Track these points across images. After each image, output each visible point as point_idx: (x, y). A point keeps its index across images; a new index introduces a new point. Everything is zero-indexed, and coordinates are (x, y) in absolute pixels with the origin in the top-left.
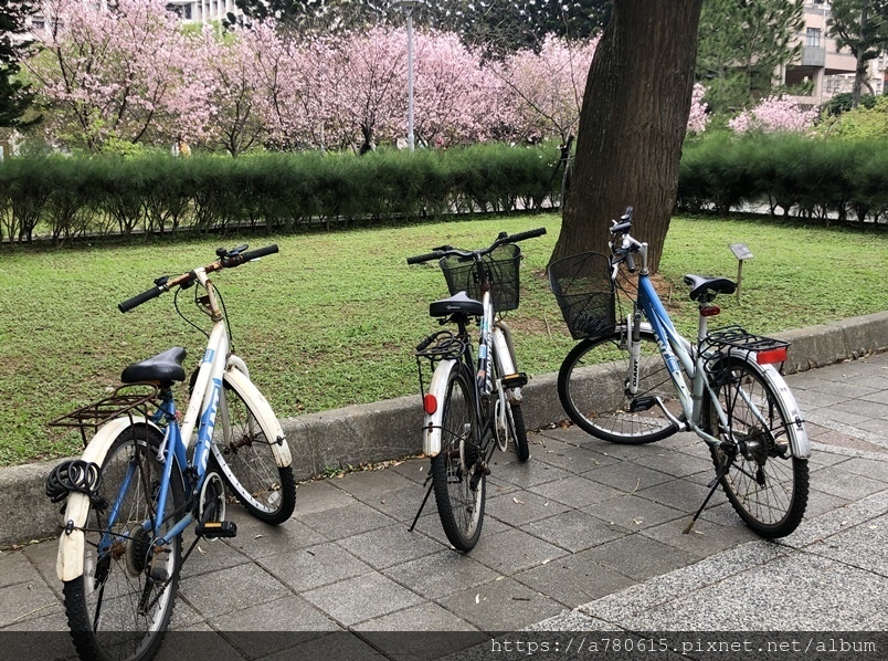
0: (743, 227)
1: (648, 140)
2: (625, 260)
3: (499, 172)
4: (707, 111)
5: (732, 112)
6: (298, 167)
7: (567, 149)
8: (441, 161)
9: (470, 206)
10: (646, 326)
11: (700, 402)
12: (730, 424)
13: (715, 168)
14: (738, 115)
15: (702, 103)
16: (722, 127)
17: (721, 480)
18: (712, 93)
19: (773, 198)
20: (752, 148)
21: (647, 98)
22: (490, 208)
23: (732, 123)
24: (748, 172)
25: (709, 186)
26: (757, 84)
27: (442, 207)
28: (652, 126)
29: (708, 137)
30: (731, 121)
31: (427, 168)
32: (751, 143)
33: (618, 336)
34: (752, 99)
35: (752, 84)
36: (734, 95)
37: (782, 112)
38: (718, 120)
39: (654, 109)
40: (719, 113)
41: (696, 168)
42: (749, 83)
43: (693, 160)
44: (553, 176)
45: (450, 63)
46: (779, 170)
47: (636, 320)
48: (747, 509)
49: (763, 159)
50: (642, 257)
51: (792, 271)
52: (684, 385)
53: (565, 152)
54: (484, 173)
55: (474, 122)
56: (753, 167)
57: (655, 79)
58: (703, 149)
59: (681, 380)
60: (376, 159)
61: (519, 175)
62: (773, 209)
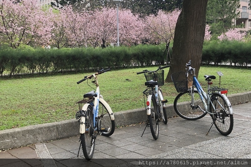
0: (222, 69)
1: (193, 44)
2: (190, 72)
3: (147, 53)
4: (211, 34)
5: (219, 34)
6: (85, 52)
7: (168, 46)
8: (129, 50)
9: (138, 64)
10: (195, 89)
11: (209, 106)
12: (216, 109)
13: (213, 52)
14: (221, 35)
15: (209, 31)
16: (216, 39)
17: (214, 123)
18: (212, 27)
19: (231, 60)
20: (224, 45)
21: (192, 32)
22: (144, 64)
23: (219, 37)
24: (223, 53)
25: (212, 57)
26: (226, 25)
27: (129, 65)
28: (194, 40)
29: (211, 42)
30: (218, 37)
31: (125, 52)
32: (224, 44)
33: (188, 92)
34: (225, 30)
35: (225, 25)
36: (219, 28)
37: (234, 34)
38: (214, 36)
39: (195, 35)
40: (214, 34)
41: (207, 51)
42: (224, 25)
43: (206, 49)
44: (164, 54)
45: (128, 19)
46: (232, 52)
47: (193, 88)
48: (221, 130)
49: (227, 49)
50: (194, 72)
51: (235, 80)
52: (205, 102)
53: (167, 47)
54: (143, 53)
55: (137, 38)
56: (225, 51)
57: (195, 27)
58: (209, 45)
59: (204, 101)
60: (109, 50)
61: (153, 54)
62: (231, 64)
